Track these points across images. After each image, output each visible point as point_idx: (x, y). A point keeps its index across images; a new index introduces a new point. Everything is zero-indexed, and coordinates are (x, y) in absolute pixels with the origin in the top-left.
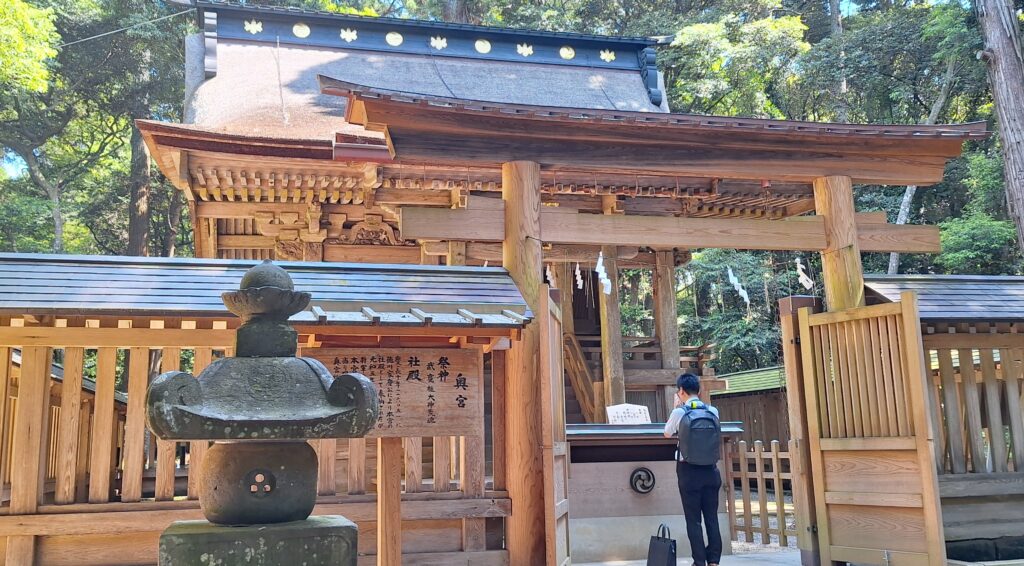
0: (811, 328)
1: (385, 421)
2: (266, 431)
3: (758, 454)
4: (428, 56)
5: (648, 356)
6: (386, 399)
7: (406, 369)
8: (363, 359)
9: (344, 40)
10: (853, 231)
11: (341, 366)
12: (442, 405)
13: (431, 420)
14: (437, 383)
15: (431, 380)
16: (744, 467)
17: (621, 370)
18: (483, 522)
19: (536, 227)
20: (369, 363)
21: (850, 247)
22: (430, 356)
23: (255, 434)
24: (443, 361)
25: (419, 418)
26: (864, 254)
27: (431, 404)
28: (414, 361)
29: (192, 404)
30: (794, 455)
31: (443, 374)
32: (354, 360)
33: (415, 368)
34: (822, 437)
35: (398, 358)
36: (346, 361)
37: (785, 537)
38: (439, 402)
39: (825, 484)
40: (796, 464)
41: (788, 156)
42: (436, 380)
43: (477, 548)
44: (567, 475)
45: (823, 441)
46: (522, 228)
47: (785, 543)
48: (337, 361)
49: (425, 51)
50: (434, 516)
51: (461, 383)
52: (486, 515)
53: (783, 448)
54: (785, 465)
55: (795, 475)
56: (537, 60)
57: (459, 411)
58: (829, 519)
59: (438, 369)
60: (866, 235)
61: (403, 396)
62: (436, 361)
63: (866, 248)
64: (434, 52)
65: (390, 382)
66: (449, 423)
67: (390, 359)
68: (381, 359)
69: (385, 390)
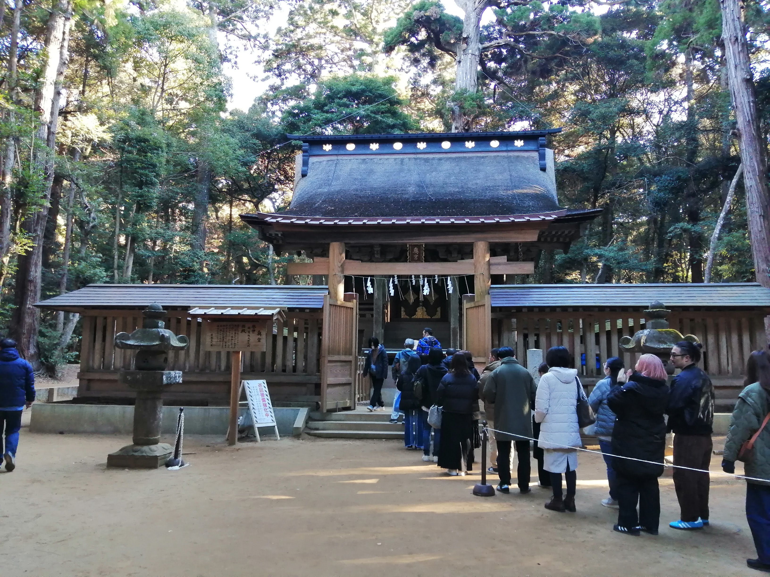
0: (467, 309)
1: (233, 346)
4: (415, 154)
6: (234, 338)
7: (241, 329)
8: (227, 325)
9: (371, 149)
12: (252, 341)
13: (248, 346)
14: (251, 334)
15: (249, 332)
20: (229, 327)
21: (482, 274)
24: (254, 327)
25: (244, 345)
27: (248, 341)
28: (243, 326)
29: (126, 341)
31: (253, 331)
32: (224, 326)
33: (244, 329)
35: (238, 325)
36: (221, 326)
46: (333, 270)
51: (259, 334)
52: (314, 382)
56: (476, 150)
57: (258, 343)
59: (251, 329)
61: (239, 337)
62: (251, 326)
64: (417, 151)
65: (235, 333)
66: (254, 347)
68: (233, 325)
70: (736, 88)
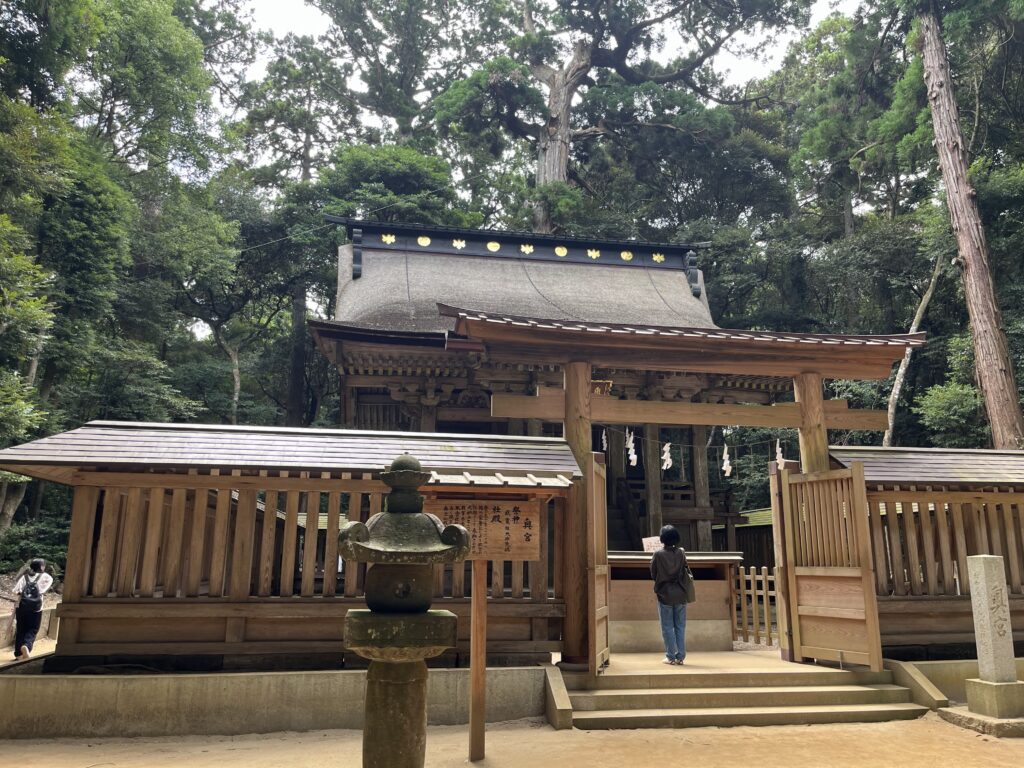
0: (790, 485)
1: (477, 550)
2: (406, 558)
3: (752, 577)
4: (519, 259)
5: (684, 497)
6: (478, 534)
7: (491, 515)
8: (463, 507)
9: (456, 248)
10: (821, 415)
11: (448, 511)
12: (514, 539)
13: (507, 549)
14: (512, 525)
15: (507, 522)
16: (743, 585)
17: (660, 508)
18: (546, 621)
19: (587, 410)
20: (467, 510)
21: (819, 426)
22: (508, 506)
23: (399, 560)
24: (516, 510)
25: (500, 548)
26: (829, 432)
27: (507, 539)
28: (496, 509)
29: (363, 542)
30: (777, 577)
31: (516, 519)
32: (457, 508)
33: (497, 514)
34: (796, 565)
35: (486, 507)
36: (452, 509)
37: (771, 639)
38: (513, 538)
39: (798, 600)
40: (778, 585)
41: (774, 358)
42: (511, 522)
43: (542, 638)
44: (608, 589)
45: (797, 568)
46: (577, 410)
47: (770, 644)
48: (446, 509)
49: (517, 256)
50: (512, 614)
51: (528, 524)
52: (548, 615)
53: (770, 573)
54: (771, 586)
55: (778, 593)
56: (603, 262)
57: (526, 544)
58: (801, 627)
59: (512, 515)
60: (832, 417)
61: (489, 532)
62: (511, 509)
63: (831, 427)
64: (522, 256)
65: (481, 523)
66: (519, 552)
67: (481, 508)
68: (475, 507)
69: (477, 528)
70: (959, 205)
